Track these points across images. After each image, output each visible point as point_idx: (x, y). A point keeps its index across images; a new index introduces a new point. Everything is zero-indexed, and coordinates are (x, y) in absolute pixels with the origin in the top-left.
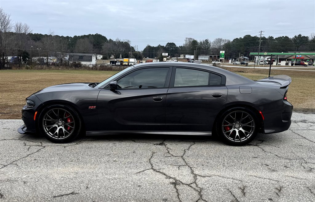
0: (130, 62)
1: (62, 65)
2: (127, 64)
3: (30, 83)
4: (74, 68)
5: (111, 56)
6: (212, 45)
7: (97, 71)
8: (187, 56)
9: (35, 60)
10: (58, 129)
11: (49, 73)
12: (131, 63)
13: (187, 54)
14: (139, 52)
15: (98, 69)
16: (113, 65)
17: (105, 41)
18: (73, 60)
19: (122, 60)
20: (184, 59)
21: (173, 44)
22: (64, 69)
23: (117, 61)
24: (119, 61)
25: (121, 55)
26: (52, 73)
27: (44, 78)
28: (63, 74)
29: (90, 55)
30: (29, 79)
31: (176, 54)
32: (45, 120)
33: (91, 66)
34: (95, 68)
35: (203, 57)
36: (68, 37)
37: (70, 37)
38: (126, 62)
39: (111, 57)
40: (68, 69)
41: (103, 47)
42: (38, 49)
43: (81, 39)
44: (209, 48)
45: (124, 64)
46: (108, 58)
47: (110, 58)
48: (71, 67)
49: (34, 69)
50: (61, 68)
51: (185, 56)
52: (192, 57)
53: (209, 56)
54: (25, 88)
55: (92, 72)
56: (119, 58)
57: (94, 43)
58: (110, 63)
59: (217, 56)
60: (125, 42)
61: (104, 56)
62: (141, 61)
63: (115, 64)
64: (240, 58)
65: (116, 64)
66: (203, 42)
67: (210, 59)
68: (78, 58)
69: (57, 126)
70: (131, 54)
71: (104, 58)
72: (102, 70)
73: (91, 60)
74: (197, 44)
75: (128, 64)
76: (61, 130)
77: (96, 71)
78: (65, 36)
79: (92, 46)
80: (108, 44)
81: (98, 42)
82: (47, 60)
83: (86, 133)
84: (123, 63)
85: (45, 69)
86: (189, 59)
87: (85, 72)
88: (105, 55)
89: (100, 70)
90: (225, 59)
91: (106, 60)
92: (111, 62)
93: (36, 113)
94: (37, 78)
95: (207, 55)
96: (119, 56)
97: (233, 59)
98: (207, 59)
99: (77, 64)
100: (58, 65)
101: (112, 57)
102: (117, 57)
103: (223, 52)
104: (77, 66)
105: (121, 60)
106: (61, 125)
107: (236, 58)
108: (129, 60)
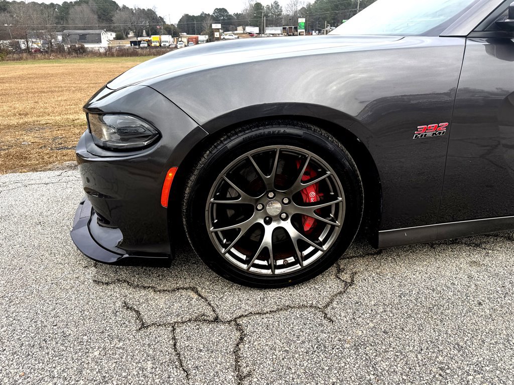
0: (163, 42)
1: (53, 51)
2: (158, 44)
3: (11, 82)
4: (74, 54)
5: (129, 34)
6: (283, 9)
7: (114, 58)
8: (249, 29)
9: (6, 43)
10: (269, 230)
11: (36, 65)
12: (165, 43)
13: (247, 25)
14: (172, 25)
15: (115, 54)
16: (136, 48)
17: (117, 9)
18: (71, 41)
19: (150, 39)
20: (244, 33)
21: (224, 10)
22: (59, 58)
23: (141, 41)
24: (144, 41)
25: (144, 31)
26: (42, 65)
27: (31, 72)
28: (60, 65)
29: (97, 31)
30: (6, 76)
31: (231, 26)
32: (213, 204)
33: (102, 50)
34: (109, 53)
35: (272, 29)
36: (52, 4)
37: (57, 4)
38: (156, 42)
39: (129, 36)
40: (66, 58)
41: (114, 19)
42: (6, 25)
43: (76, 7)
44: (280, 15)
45: (153, 45)
46: (124, 36)
47: (127, 37)
48: (69, 53)
49: (8, 60)
50: (53, 56)
51: (244, 30)
52: (256, 30)
53: (282, 28)
54: (6, 90)
55: (105, 59)
56: (142, 36)
57: (99, 13)
58: (130, 45)
59: (293, 27)
60: (148, 10)
61: (118, 33)
62: (180, 39)
63: (139, 45)
64: (327, 29)
65: (141, 45)
66: (270, 5)
67: (283, 32)
68: (79, 38)
69: (262, 221)
70: (161, 28)
71: (118, 38)
72: (122, 55)
73: (99, 41)
74: (262, 9)
75: (160, 45)
76: (280, 233)
77: (112, 58)
78: (48, 3)
79: (96, 17)
80: (122, 13)
81: (104, 11)
82: (26, 43)
83: (380, 238)
84: (151, 43)
85: (27, 59)
86: (251, 33)
87: (96, 60)
88: (119, 31)
89: (118, 56)
90: (305, 31)
91: (123, 41)
92: (131, 42)
93: (170, 175)
94: (19, 73)
95: (277, 26)
96: (142, 33)
97: (317, 32)
98: (280, 32)
99: (79, 49)
100: (47, 52)
101: (131, 34)
102: (139, 34)
103: (302, 21)
104: (80, 52)
105: (148, 38)
106: (279, 218)
107: (321, 30)
108: (160, 39)
